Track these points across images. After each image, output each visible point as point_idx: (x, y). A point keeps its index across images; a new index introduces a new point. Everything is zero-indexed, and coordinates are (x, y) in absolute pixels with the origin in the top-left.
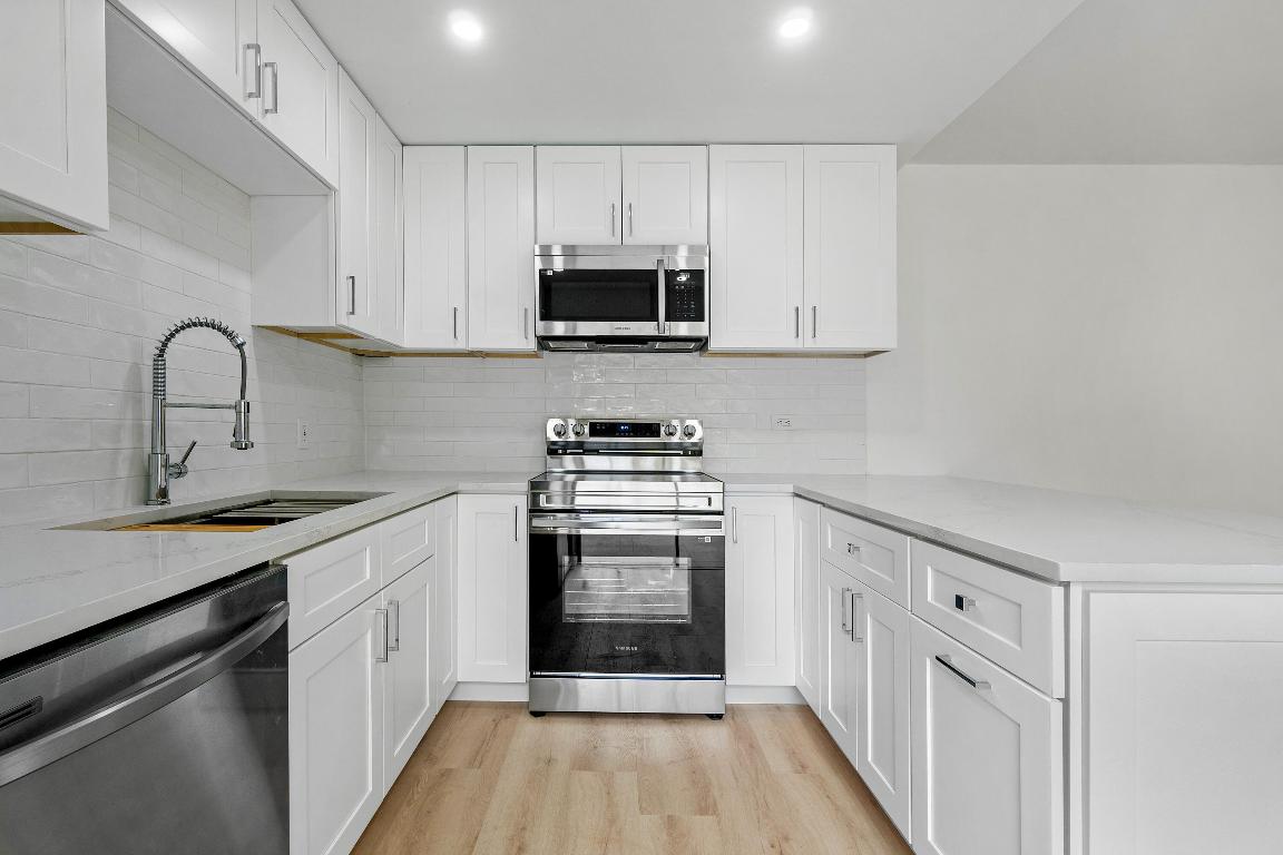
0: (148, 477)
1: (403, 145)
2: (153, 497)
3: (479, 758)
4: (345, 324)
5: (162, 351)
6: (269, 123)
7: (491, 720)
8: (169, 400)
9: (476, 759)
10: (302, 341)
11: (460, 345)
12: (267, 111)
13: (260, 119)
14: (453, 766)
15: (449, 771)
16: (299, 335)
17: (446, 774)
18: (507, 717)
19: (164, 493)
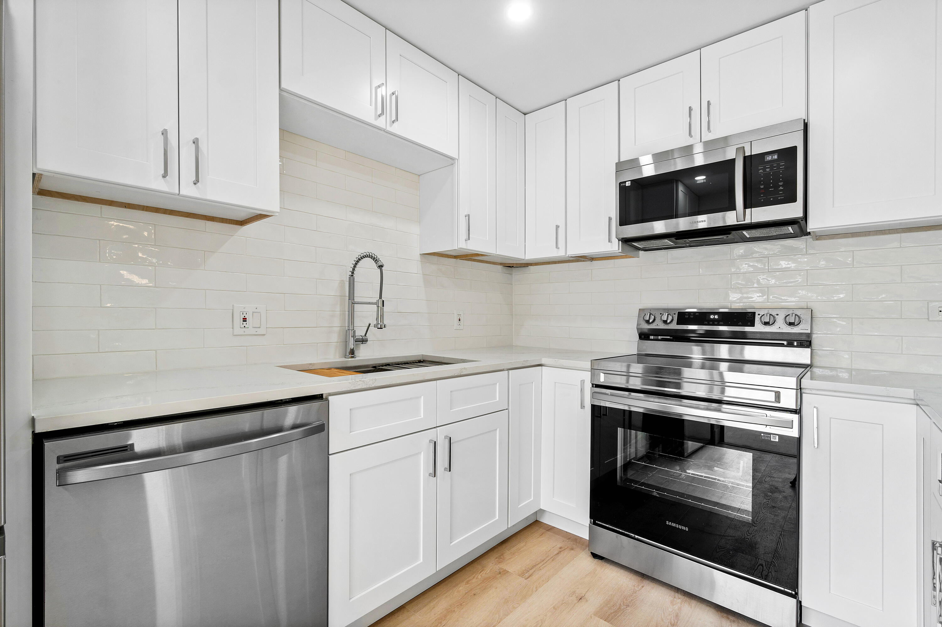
0: (346, 342)
1: (525, 114)
2: (348, 354)
3: (531, 572)
4: (464, 247)
5: (353, 273)
6: (395, 129)
7: (559, 546)
8: (356, 300)
9: (526, 573)
10: (458, 260)
11: (560, 253)
12: (393, 122)
13: (389, 129)
14: (509, 571)
15: (505, 572)
16: (455, 257)
17: (503, 573)
18: (572, 549)
19: (352, 352)
